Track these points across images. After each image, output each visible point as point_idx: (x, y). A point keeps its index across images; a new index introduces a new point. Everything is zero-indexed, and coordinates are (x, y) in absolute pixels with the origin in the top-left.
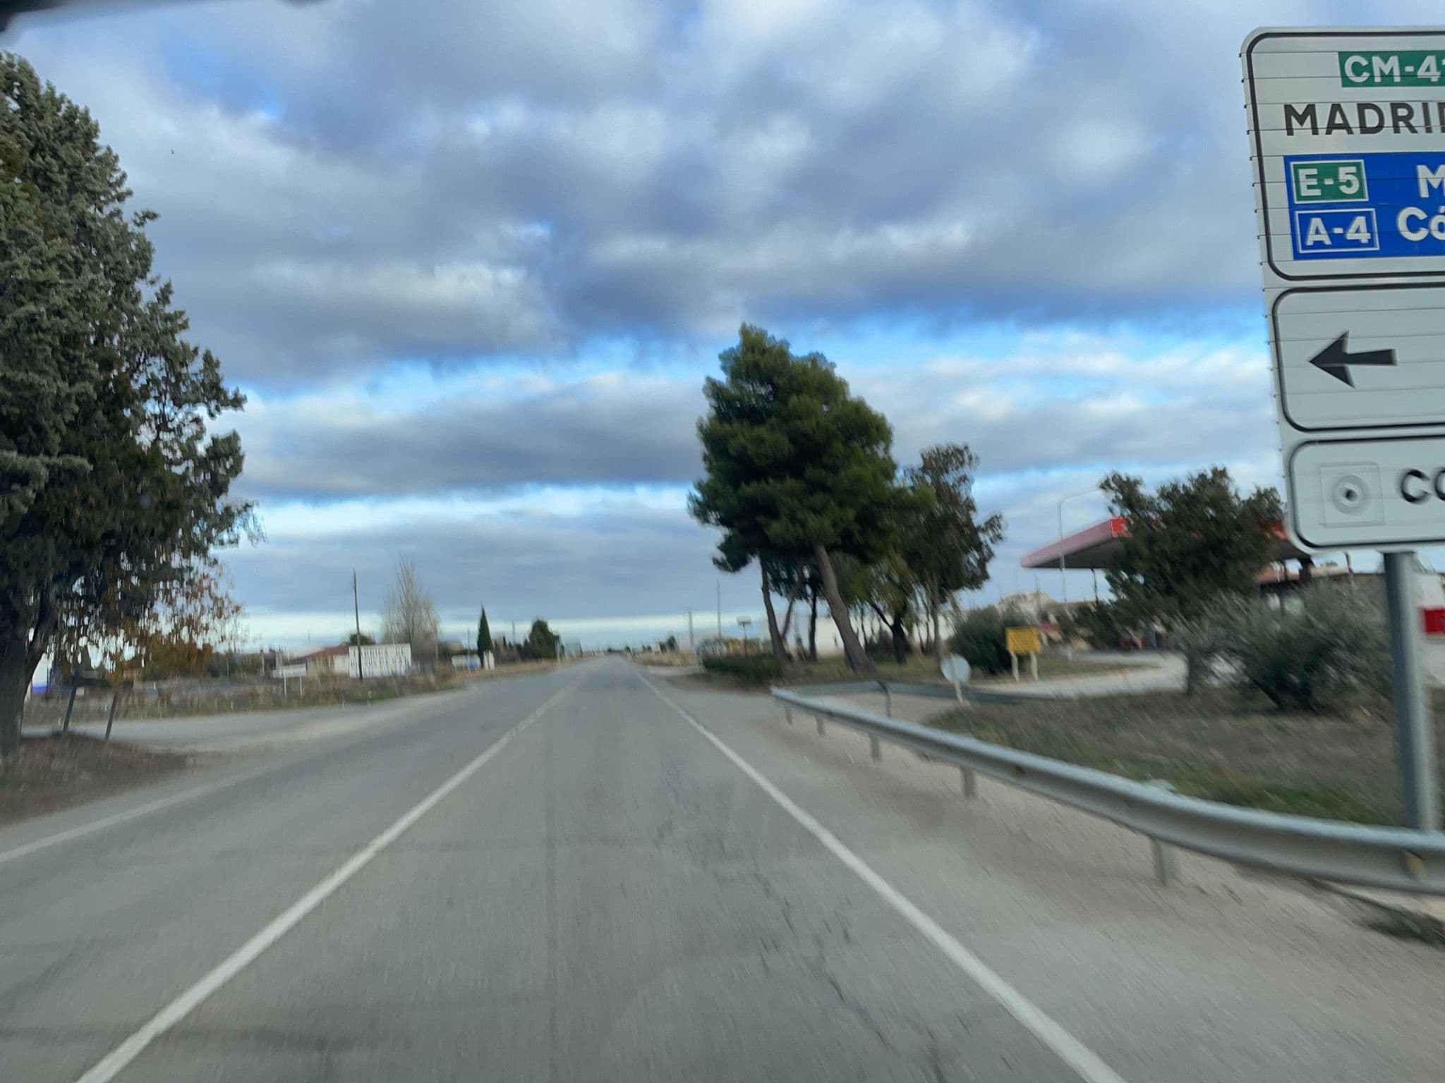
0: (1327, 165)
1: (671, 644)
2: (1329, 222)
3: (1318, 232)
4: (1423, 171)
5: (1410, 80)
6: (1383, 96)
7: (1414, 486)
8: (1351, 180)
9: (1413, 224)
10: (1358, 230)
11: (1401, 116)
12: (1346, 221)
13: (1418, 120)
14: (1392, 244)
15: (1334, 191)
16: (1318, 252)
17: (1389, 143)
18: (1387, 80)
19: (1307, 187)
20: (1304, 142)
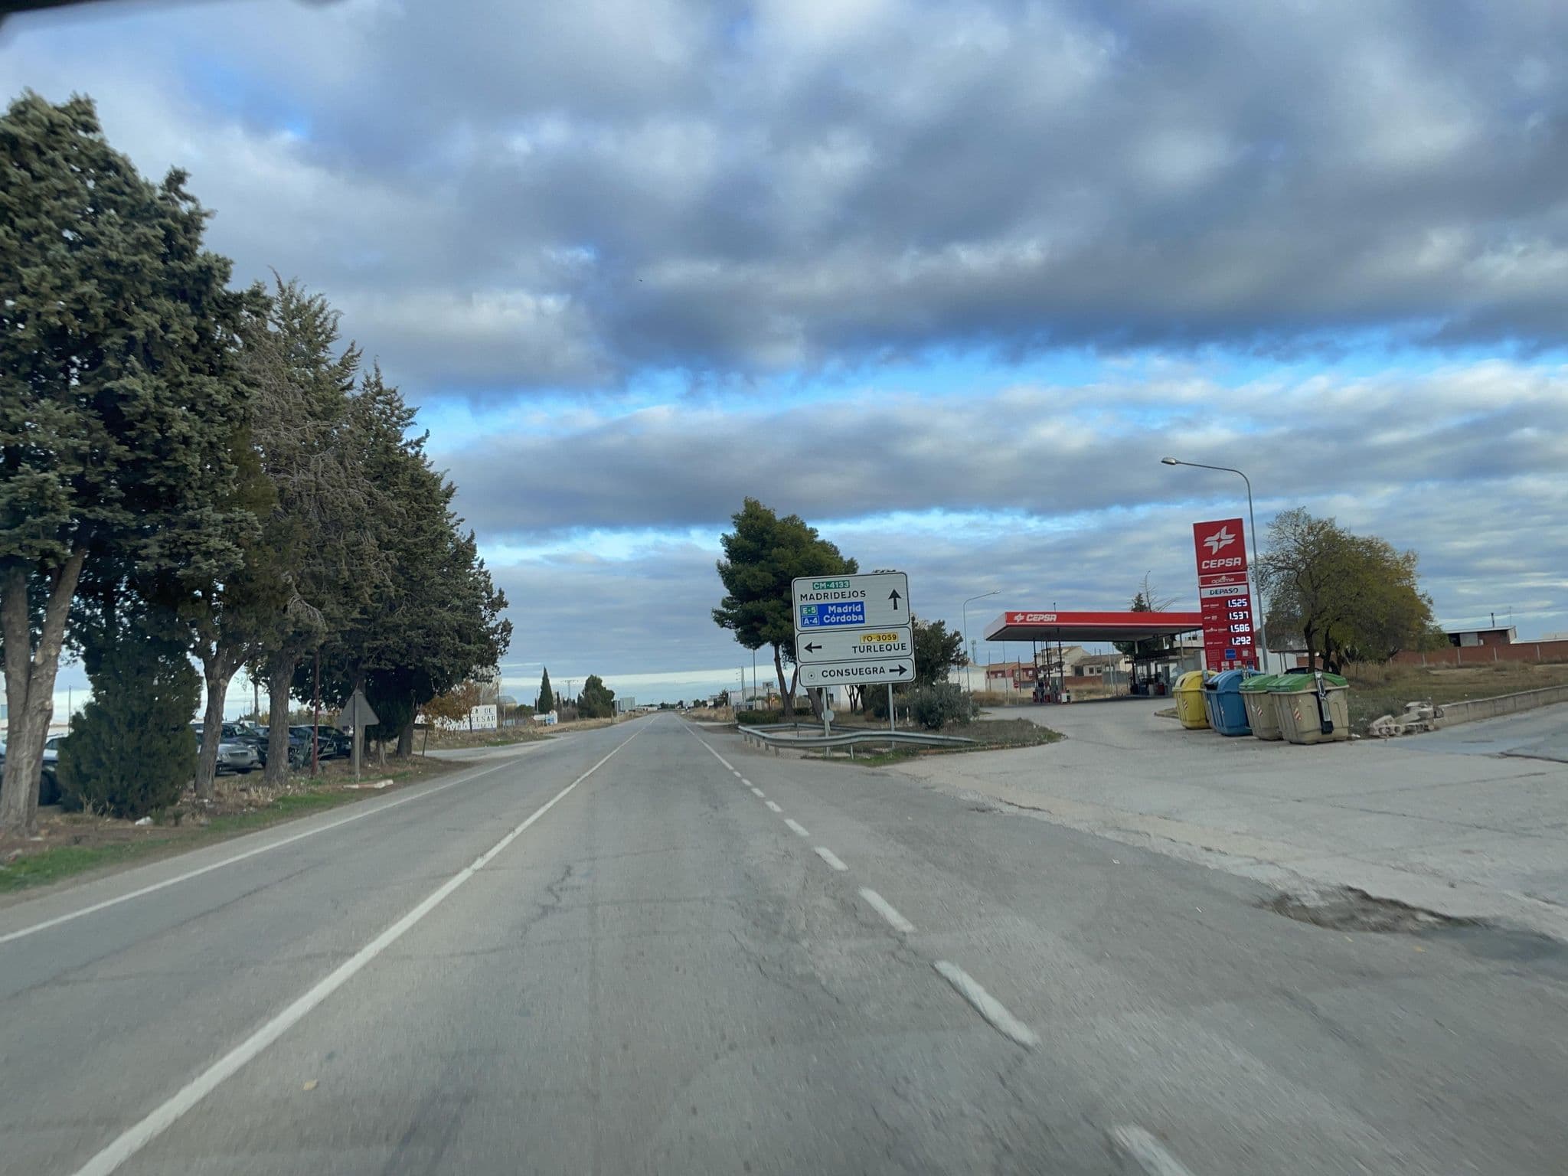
0: (809, 607)
1: (723, 700)
2: (809, 619)
3: (807, 621)
4: (830, 607)
5: (828, 588)
6: (822, 592)
7: (825, 674)
8: (814, 610)
9: (827, 619)
10: (815, 621)
11: (826, 596)
12: (813, 619)
13: (829, 596)
14: (822, 623)
15: (811, 612)
16: (806, 625)
17: (823, 602)
18: (823, 588)
19: (805, 612)
20: (805, 602)
